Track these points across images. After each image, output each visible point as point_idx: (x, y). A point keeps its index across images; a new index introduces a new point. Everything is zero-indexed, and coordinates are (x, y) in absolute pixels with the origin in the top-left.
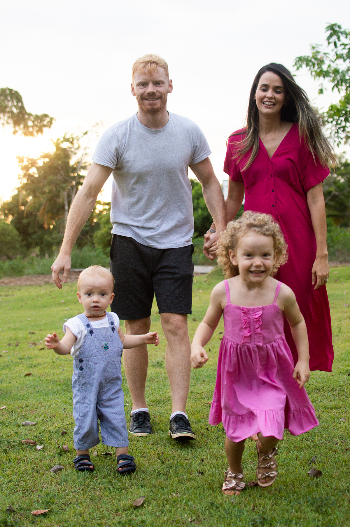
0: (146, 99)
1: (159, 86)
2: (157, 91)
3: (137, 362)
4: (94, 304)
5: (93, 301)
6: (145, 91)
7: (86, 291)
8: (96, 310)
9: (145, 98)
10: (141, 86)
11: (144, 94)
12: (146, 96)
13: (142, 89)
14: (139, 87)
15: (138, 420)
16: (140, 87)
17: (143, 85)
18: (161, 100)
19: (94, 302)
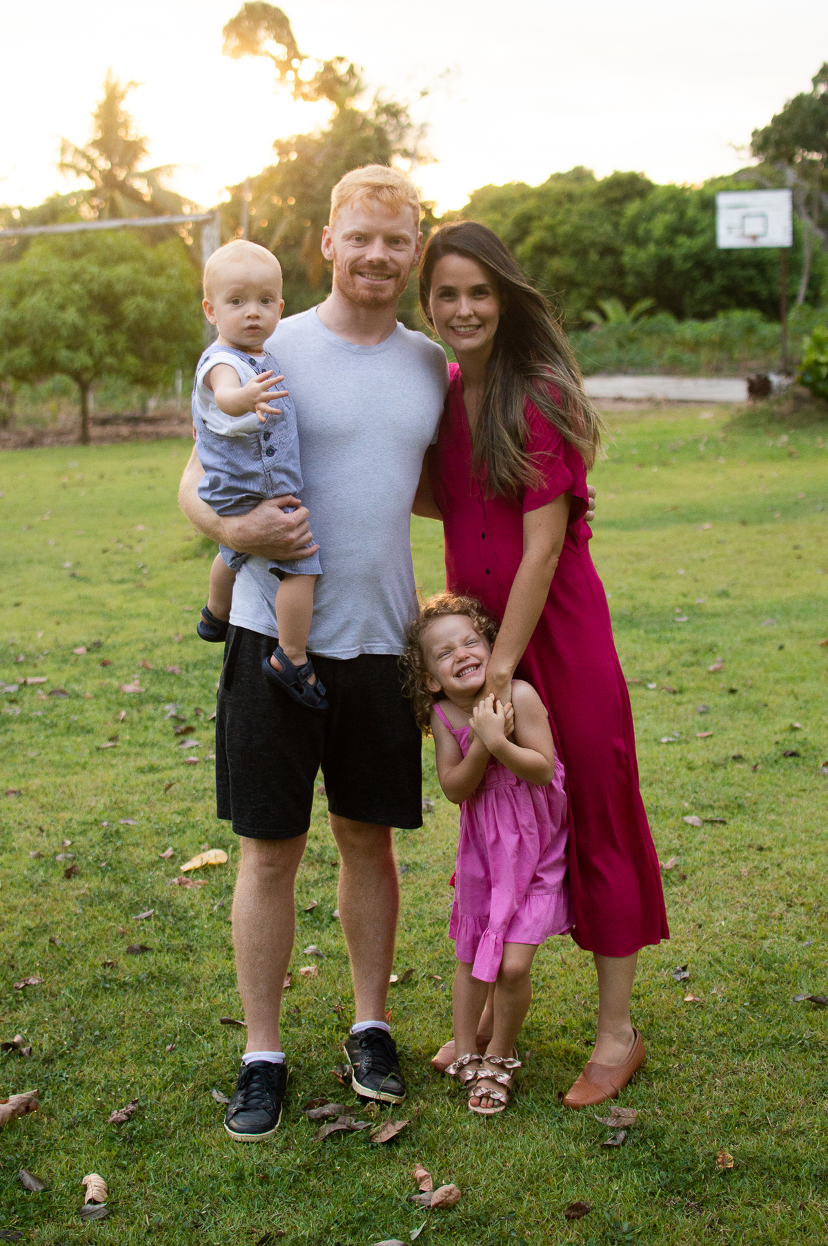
0: (361, 274)
1: (398, 247)
2: (392, 260)
3: (262, 931)
4: (249, 323)
5: (246, 315)
6: (363, 253)
7: (230, 295)
8: (253, 336)
9: (361, 270)
10: (355, 242)
11: (359, 262)
12: (364, 267)
13: (356, 250)
14: (349, 242)
15: (247, 1085)
16: (353, 242)
17: (358, 239)
18: (396, 281)
19: (249, 317)
